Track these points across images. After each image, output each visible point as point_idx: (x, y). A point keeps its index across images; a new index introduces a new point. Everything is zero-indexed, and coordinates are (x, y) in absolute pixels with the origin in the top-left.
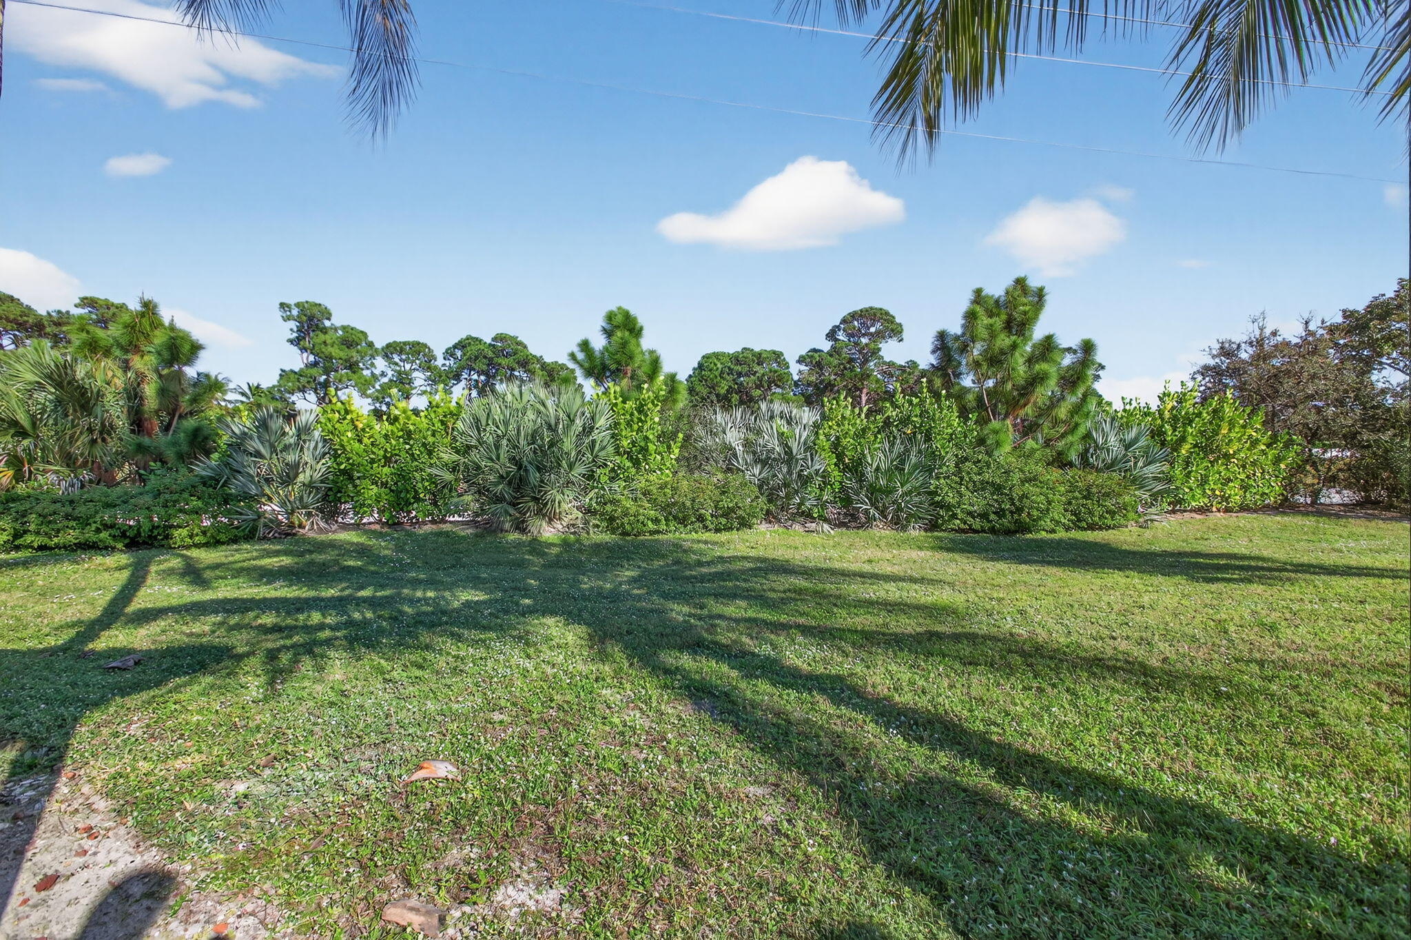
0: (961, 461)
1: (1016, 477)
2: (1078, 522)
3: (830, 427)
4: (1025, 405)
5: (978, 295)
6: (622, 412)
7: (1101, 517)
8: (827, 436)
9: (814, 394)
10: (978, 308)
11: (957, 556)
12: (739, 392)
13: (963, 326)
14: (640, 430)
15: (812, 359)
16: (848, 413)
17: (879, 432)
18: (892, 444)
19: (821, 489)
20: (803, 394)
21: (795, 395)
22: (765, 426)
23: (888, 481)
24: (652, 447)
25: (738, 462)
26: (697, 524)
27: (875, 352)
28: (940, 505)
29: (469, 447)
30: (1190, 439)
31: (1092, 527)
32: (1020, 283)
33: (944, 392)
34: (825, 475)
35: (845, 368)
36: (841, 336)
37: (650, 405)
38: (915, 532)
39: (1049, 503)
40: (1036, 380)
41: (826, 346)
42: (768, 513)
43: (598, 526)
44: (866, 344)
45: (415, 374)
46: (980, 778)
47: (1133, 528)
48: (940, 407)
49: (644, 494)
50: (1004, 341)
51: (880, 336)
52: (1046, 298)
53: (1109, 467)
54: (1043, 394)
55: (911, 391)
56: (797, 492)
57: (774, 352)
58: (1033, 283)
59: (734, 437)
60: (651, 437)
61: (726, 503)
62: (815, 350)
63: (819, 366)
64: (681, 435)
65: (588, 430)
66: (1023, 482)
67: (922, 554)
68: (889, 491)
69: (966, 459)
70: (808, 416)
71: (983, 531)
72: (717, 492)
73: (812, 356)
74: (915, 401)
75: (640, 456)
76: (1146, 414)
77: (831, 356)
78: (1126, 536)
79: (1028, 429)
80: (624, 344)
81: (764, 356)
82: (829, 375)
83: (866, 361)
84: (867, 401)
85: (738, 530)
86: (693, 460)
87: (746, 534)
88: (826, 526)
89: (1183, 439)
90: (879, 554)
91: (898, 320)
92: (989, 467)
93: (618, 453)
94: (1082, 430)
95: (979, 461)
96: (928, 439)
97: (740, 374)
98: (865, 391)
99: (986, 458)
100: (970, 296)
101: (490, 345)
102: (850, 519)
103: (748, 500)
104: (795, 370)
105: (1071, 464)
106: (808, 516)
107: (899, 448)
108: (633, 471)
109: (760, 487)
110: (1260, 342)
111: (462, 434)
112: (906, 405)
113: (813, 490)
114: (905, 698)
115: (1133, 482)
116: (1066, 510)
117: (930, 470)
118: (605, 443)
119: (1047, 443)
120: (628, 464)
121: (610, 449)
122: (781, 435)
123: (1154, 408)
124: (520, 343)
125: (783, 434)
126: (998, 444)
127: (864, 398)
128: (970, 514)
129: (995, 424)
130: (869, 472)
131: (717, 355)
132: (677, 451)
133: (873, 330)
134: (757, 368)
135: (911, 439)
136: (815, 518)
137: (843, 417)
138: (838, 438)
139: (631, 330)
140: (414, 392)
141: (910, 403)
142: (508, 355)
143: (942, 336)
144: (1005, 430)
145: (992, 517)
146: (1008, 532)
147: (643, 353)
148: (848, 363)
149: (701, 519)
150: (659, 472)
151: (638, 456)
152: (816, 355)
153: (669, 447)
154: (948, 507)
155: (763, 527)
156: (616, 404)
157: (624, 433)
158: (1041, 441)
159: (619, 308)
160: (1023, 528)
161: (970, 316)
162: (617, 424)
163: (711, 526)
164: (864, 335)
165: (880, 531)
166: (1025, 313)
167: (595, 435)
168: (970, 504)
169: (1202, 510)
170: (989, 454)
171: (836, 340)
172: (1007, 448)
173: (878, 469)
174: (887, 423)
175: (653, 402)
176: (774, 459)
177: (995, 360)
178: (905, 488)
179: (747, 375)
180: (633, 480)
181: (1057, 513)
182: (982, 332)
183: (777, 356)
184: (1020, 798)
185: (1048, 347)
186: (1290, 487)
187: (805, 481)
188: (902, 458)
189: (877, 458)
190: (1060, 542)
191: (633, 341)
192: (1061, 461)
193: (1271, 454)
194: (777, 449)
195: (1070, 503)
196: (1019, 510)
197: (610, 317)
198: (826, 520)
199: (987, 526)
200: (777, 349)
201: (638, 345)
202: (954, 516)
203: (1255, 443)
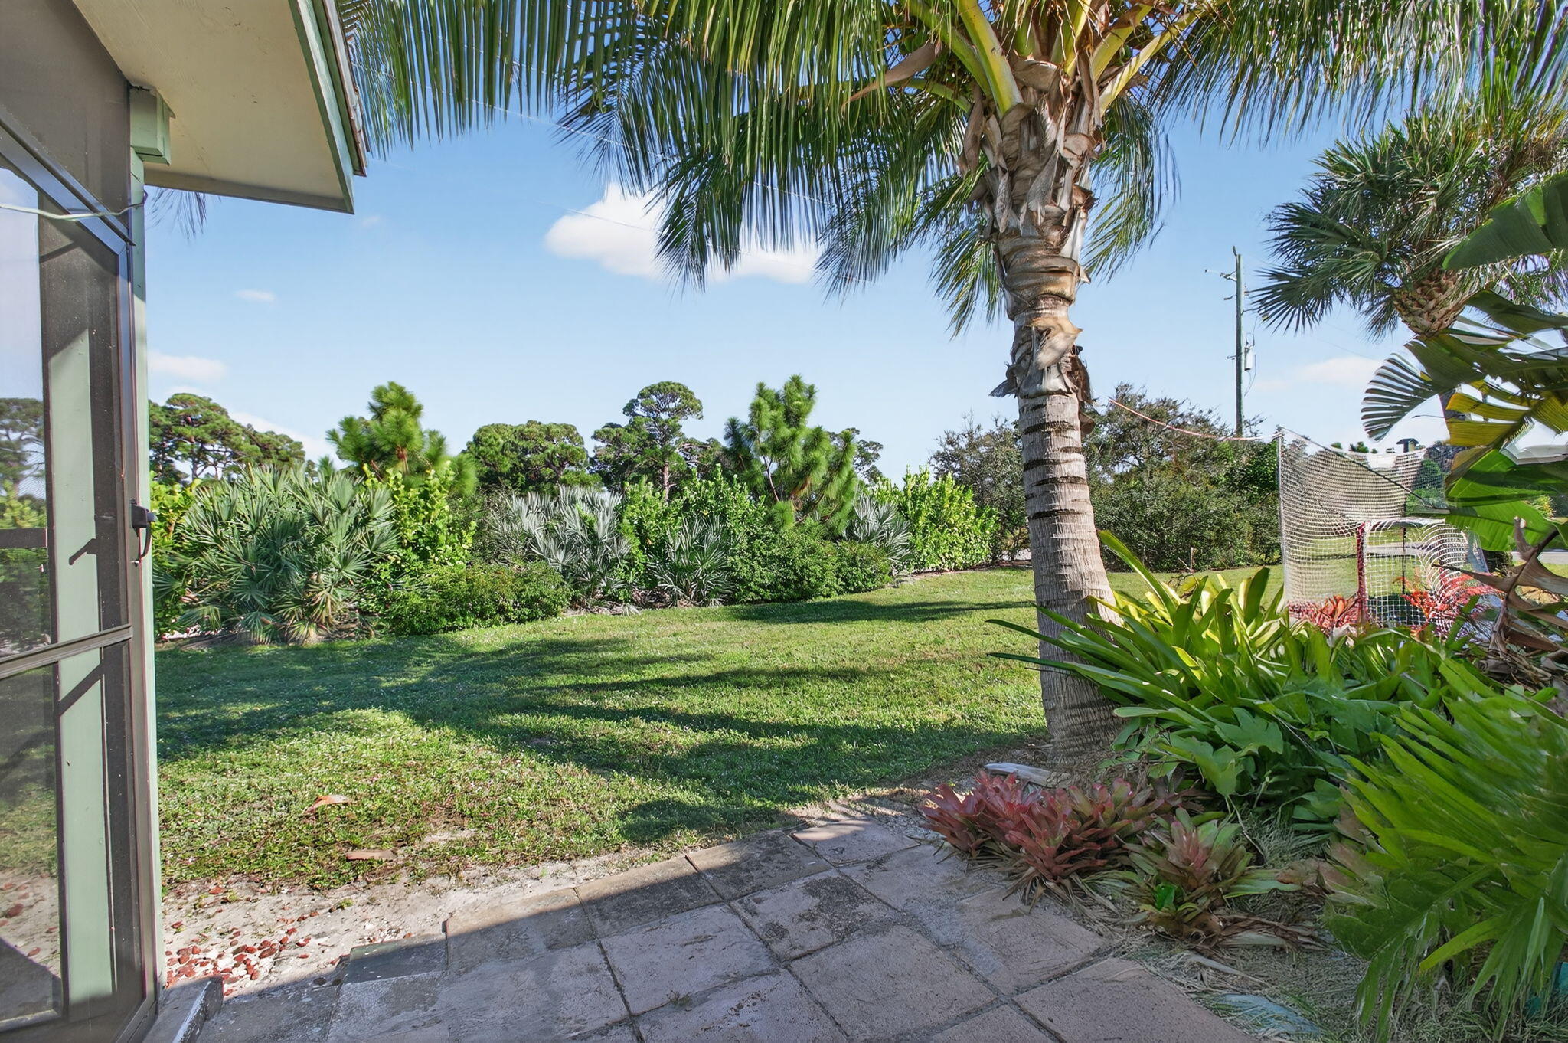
0: (752, 538)
1: (797, 550)
2: (848, 586)
3: (633, 511)
4: (803, 488)
5: (761, 391)
6: (405, 500)
7: (864, 581)
8: (630, 519)
9: (614, 474)
10: (762, 401)
11: (750, 623)
12: (525, 471)
13: (750, 415)
14: (427, 520)
15: (609, 434)
16: (649, 496)
17: (679, 515)
18: (691, 527)
19: (627, 572)
20: (600, 473)
21: (591, 473)
22: (565, 511)
23: (689, 560)
24: (442, 538)
25: (539, 550)
26: (497, 617)
27: (675, 429)
28: (734, 579)
29: (203, 547)
30: (924, 513)
31: (858, 590)
32: (796, 381)
33: (736, 476)
34: (630, 559)
35: (645, 445)
36: (639, 410)
37: (437, 492)
38: (716, 606)
39: (824, 571)
40: (810, 466)
41: (624, 421)
42: (575, 599)
43: (380, 627)
44: (666, 421)
45: (27, 447)
46: (736, 737)
47: (888, 588)
48: (733, 490)
49: (434, 588)
50: (786, 432)
51: (680, 411)
52: (816, 395)
53: (869, 538)
54: (816, 478)
55: (707, 474)
56: (602, 576)
57: (566, 427)
58: (806, 381)
59: (531, 523)
60: (441, 526)
61: (529, 591)
62: (612, 426)
63: (617, 442)
64: (474, 524)
65: (363, 521)
66: (803, 555)
67: (720, 624)
68: (691, 569)
69: (758, 537)
70: (607, 498)
71: (773, 600)
72: (519, 582)
73: (608, 432)
74: (711, 484)
75: (428, 548)
76: (895, 493)
77: (630, 431)
78: (883, 595)
79: (808, 507)
80: (399, 424)
81: (554, 430)
82: (628, 452)
83: (667, 438)
84: (669, 481)
85: (543, 619)
86: (488, 549)
87: (552, 621)
88: (633, 608)
89: (918, 514)
90: (683, 627)
91: (697, 396)
92: (775, 542)
93: (401, 545)
94: (848, 508)
95: (768, 538)
96: (723, 519)
97: (526, 451)
98: (667, 469)
99: (773, 535)
100: (754, 389)
101: (164, 408)
102: (655, 599)
103: (551, 588)
104: (591, 447)
105: (840, 538)
106: (614, 599)
107: (698, 529)
108: (420, 564)
109: (564, 573)
110: (970, 434)
111: (191, 530)
112: (703, 488)
113: (618, 574)
114: (699, 711)
115: (887, 550)
116: (838, 577)
117: (726, 549)
118: (386, 534)
119: (823, 520)
120: (415, 557)
121: (393, 541)
122: (583, 520)
123: (901, 488)
124: (215, 407)
125: (586, 518)
126: (784, 522)
127: (667, 477)
128: (762, 586)
129: (780, 504)
130: (671, 552)
131: (497, 427)
132: (470, 541)
133: (672, 405)
134: (546, 444)
135: (709, 520)
136: (621, 601)
137: (645, 500)
138: (641, 521)
139: (407, 409)
140: (26, 472)
141: (707, 486)
142: (195, 423)
143: (733, 424)
144: (789, 507)
145: (780, 587)
146: (793, 600)
147: (422, 434)
148: (649, 439)
149: (502, 610)
150: (449, 564)
151: (426, 546)
152: (613, 431)
153: (461, 538)
154: (743, 581)
155: (570, 614)
156: (398, 493)
157: (408, 523)
158: (818, 518)
159: (392, 384)
160: (806, 595)
161: (756, 408)
162: (398, 514)
163: (514, 617)
164: (664, 410)
165: (685, 607)
166: (799, 407)
167: (372, 526)
168: (762, 578)
169: (938, 571)
170: (775, 531)
171: (635, 415)
172: (791, 525)
173: (680, 549)
174: (687, 506)
175: (440, 489)
176: (579, 545)
177: (778, 448)
178: (704, 566)
179: (535, 452)
180: (420, 574)
181: (830, 578)
182: (767, 422)
183: (569, 431)
184: (760, 742)
185: (817, 436)
186: (996, 550)
187: (610, 565)
188: (702, 537)
189: (679, 540)
190: (834, 603)
191: (410, 422)
192: (833, 536)
193: (980, 521)
194: (580, 533)
195: (839, 570)
196: (801, 579)
197: (379, 394)
198: (633, 602)
199: (776, 595)
200: (569, 422)
201: (417, 425)
202: (749, 589)
203: (967, 513)
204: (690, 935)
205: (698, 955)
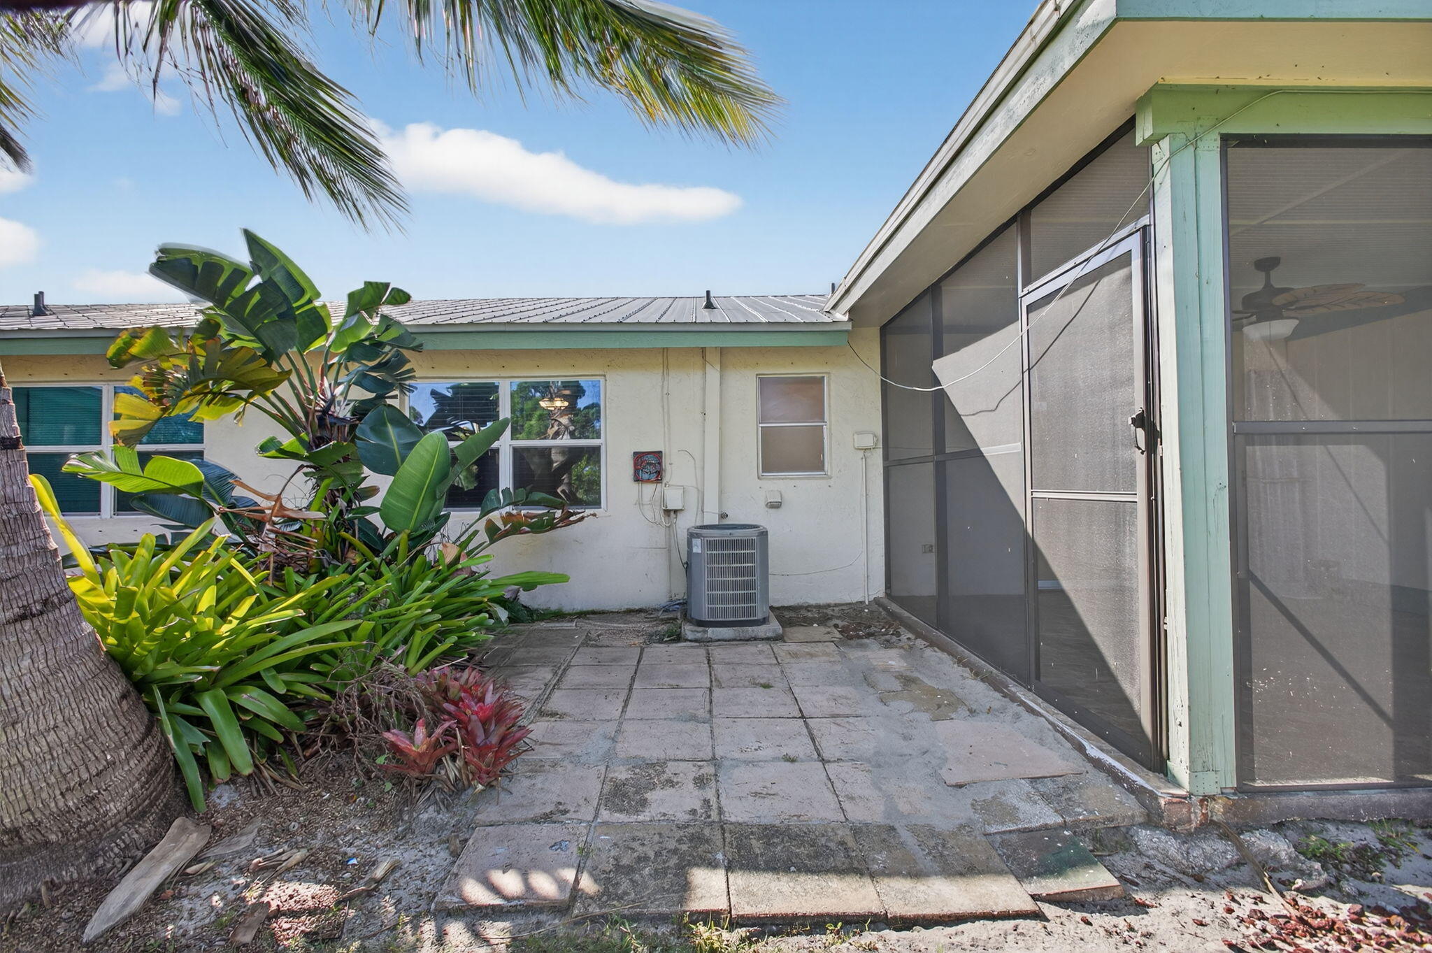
204: (767, 802)
205: (769, 785)
